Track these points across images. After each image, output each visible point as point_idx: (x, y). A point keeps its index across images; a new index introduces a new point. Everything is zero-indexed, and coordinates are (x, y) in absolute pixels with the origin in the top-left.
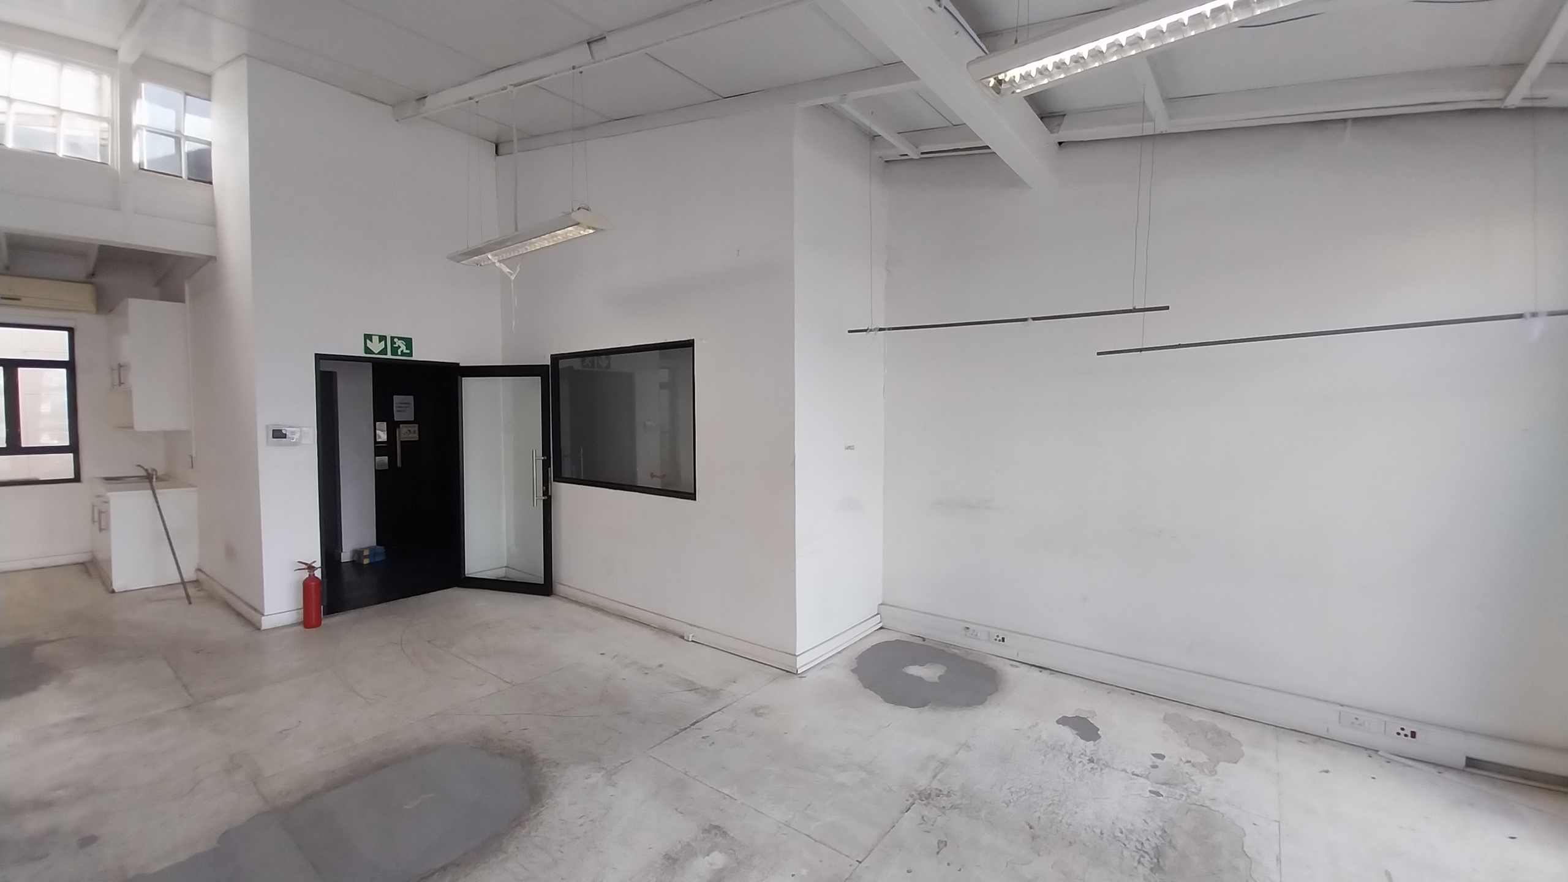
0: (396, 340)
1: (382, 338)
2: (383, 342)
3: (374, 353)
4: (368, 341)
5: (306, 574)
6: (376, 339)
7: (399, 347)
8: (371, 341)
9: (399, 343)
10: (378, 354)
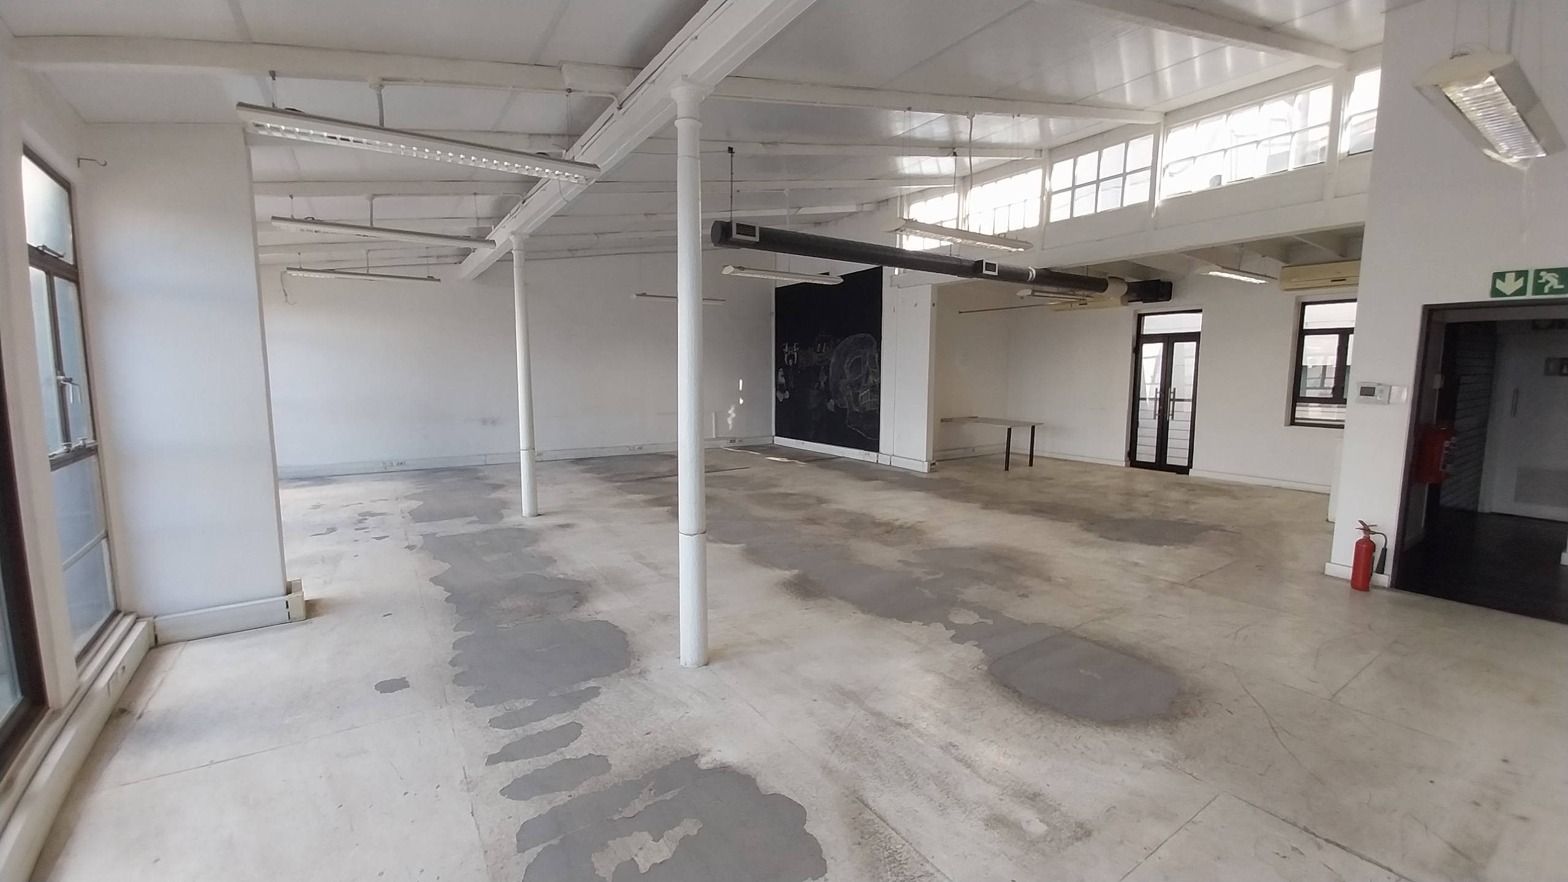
0: (1542, 274)
1: (1521, 274)
2: (1521, 280)
3: (1506, 295)
4: (1498, 281)
5: (1361, 535)
6: (1510, 277)
7: (1547, 282)
8: (1503, 281)
9: (1547, 276)
10: (1512, 295)
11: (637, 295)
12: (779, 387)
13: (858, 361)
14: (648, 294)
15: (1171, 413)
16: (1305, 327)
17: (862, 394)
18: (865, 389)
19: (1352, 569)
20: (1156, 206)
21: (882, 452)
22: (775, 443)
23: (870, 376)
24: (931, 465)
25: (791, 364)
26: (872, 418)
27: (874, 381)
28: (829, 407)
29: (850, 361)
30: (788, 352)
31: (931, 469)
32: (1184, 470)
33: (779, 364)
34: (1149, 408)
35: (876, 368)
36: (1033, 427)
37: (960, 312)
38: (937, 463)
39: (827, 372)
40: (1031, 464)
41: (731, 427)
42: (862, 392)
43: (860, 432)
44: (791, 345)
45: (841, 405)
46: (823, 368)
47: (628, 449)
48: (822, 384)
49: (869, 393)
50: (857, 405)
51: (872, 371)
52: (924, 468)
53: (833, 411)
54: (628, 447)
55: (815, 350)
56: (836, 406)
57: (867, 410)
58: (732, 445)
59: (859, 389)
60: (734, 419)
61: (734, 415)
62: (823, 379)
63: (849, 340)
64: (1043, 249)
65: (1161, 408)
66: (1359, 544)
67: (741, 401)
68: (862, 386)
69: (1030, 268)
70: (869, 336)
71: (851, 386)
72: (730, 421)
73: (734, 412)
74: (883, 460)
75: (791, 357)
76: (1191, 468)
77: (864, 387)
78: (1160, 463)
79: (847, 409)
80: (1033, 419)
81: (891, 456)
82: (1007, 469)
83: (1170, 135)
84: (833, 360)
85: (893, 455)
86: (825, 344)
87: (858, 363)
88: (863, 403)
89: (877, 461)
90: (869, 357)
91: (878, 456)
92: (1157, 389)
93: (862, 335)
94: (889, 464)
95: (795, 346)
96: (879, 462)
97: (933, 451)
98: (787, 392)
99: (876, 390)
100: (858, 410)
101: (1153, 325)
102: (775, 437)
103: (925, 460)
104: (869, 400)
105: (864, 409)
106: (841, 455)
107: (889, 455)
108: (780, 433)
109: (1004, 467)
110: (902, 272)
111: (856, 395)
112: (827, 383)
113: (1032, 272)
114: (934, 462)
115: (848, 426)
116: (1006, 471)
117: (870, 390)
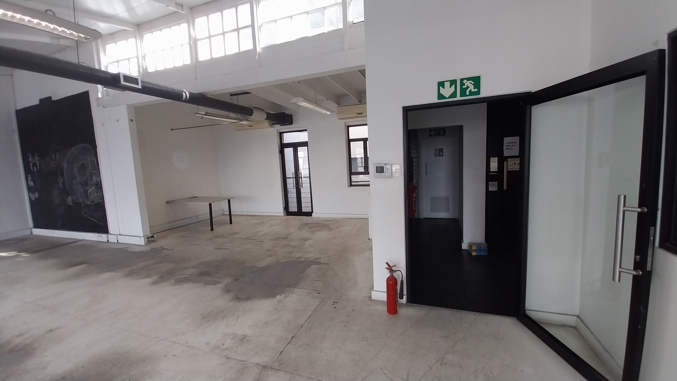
1: (453, 82)
2: (453, 87)
3: (446, 98)
4: (441, 88)
5: (388, 275)
6: (447, 84)
7: (468, 87)
8: (443, 88)
9: (467, 83)
10: (449, 97)
12: (30, 189)
13: (83, 165)
15: (301, 185)
16: (350, 138)
17: (91, 190)
18: (91, 187)
19: (386, 294)
20: (258, 51)
21: (111, 233)
22: (34, 233)
23: (93, 177)
24: (148, 238)
25: (35, 170)
26: (100, 207)
27: (97, 180)
28: (69, 202)
29: (77, 165)
30: (32, 161)
31: (148, 241)
32: (309, 214)
33: (28, 171)
34: (291, 183)
35: (96, 170)
36: (229, 201)
37: (172, 130)
38: (155, 236)
39: (62, 175)
40: (231, 223)
42: (90, 189)
43: (93, 219)
44: (33, 156)
45: (77, 200)
46: (59, 172)
48: (60, 184)
49: (95, 189)
50: (88, 199)
51: (94, 172)
52: (142, 242)
53: (72, 205)
55: (51, 158)
56: (73, 201)
57: (96, 202)
59: (87, 187)
62: (61, 181)
63: (74, 150)
64: (196, 79)
65: (296, 182)
66: (388, 280)
68: (88, 184)
69: (184, 90)
70: (88, 146)
71: (81, 185)
74: (112, 239)
75: (35, 165)
76: (313, 213)
77: (90, 185)
78: (300, 213)
79: (81, 203)
82: (212, 229)
83: (260, 5)
84: (65, 165)
85: (120, 235)
86: (58, 153)
87: (83, 168)
88: (91, 198)
89: (108, 240)
90: (90, 162)
91: (108, 237)
92: (293, 172)
93: (83, 145)
94: (117, 242)
95: (37, 156)
97: (150, 227)
98: (36, 193)
99: (99, 186)
100: (89, 203)
101: (289, 138)
102: (33, 229)
103: (143, 236)
104: (96, 195)
105: (93, 201)
106: (82, 239)
107: (116, 235)
108: (37, 226)
109: (210, 228)
110: (105, 95)
111: (86, 192)
112: (64, 184)
113: (185, 93)
114: (152, 235)
115: (84, 215)
116: (211, 231)
117: (95, 187)
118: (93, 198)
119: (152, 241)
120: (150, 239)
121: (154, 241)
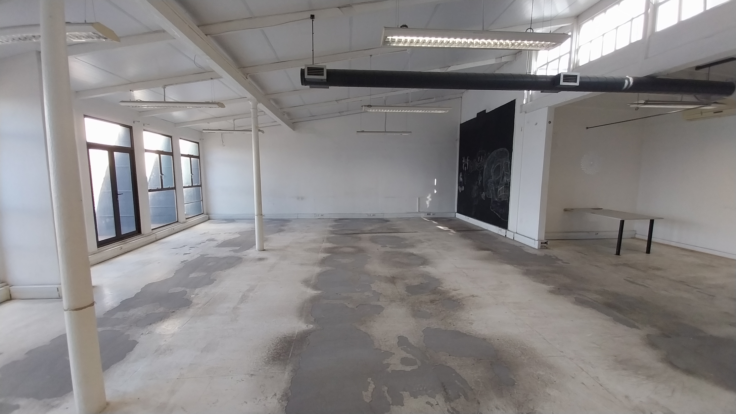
11: (357, 132)
12: (460, 184)
13: (499, 166)
14: (365, 131)
18: (502, 185)
21: (509, 230)
22: (456, 217)
23: (505, 177)
24: (541, 243)
25: (465, 170)
26: (505, 205)
27: (506, 180)
28: (482, 196)
29: (494, 167)
30: (464, 162)
31: (541, 246)
33: (461, 170)
35: (508, 171)
36: (652, 222)
37: (587, 128)
38: (549, 243)
39: (482, 173)
40: (648, 251)
41: (428, 206)
42: (500, 188)
43: (497, 214)
44: (466, 158)
45: (488, 196)
46: (480, 172)
47: (367, 215)
48: (479, 182)
49: (504, 188)
50: (497, 195)
51: (506, 175)
52: (536, 245)
53: (484, 199)
54: (367, 214)
55: (477, 160)
56: (486, 196)
57: (502, 200)
58: (429, 216)
59: (498, 186)
60: (430, 202)
61: (430, 199)
62: (480, 179)
63: (494, 153)
64: (646, 58)
67: (435, 192)
68: (500, 184)
69: (627, 77)
70: (506, 149)
71: (494, 184)
72: (428, 203)
73: (430, 197)
74: (510, 235)
75: (466, 165)
77: (501, 184)
79: (491, 198)
80: (653, 212)
81: (514, 233)
82: (618, 253)
84: (485, 167)
85: (516, 233)
86: (482, 156)
87: (498, 168)
88: (500, 195)
89: (506, 235)
90: (505, 164)
91: (506, 232)
93: (501, 149)
94: (513, 239)
95: (468, 159)
96: (507, 236)
97: (545, 232)
98: (463, 187)
99: (508, 186)
100: (497, 200)
102: (456, 213)
103: (537, 240)
104: (504, 193)
105: (500, 199)
106: (486, 229)
107: (513, 232)
108: (459, 212)
109: (615, 251)
110: (529, 101)
111: (496, 190)
112: (482, 182)
113: (628, 80)
114: (546, 241)
115: (491, 210)
116: (616, 254)
117: (504, 187)
118: (500, 196)
119: (545, 247)
120: (544, 245)
121: (547, 248)
